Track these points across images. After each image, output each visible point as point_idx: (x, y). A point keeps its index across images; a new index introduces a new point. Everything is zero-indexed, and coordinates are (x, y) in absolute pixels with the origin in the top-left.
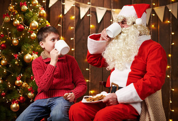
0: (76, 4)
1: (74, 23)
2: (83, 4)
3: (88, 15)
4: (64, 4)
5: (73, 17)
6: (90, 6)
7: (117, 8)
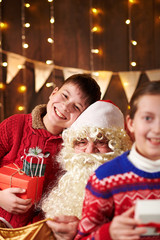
0: (26, 64)
1: (25, 99)
2: (41, 64)
3: (48, 85)
4: (5, 64)
5: (23, 89)
6: (53, 67)
7: (102, 69)
